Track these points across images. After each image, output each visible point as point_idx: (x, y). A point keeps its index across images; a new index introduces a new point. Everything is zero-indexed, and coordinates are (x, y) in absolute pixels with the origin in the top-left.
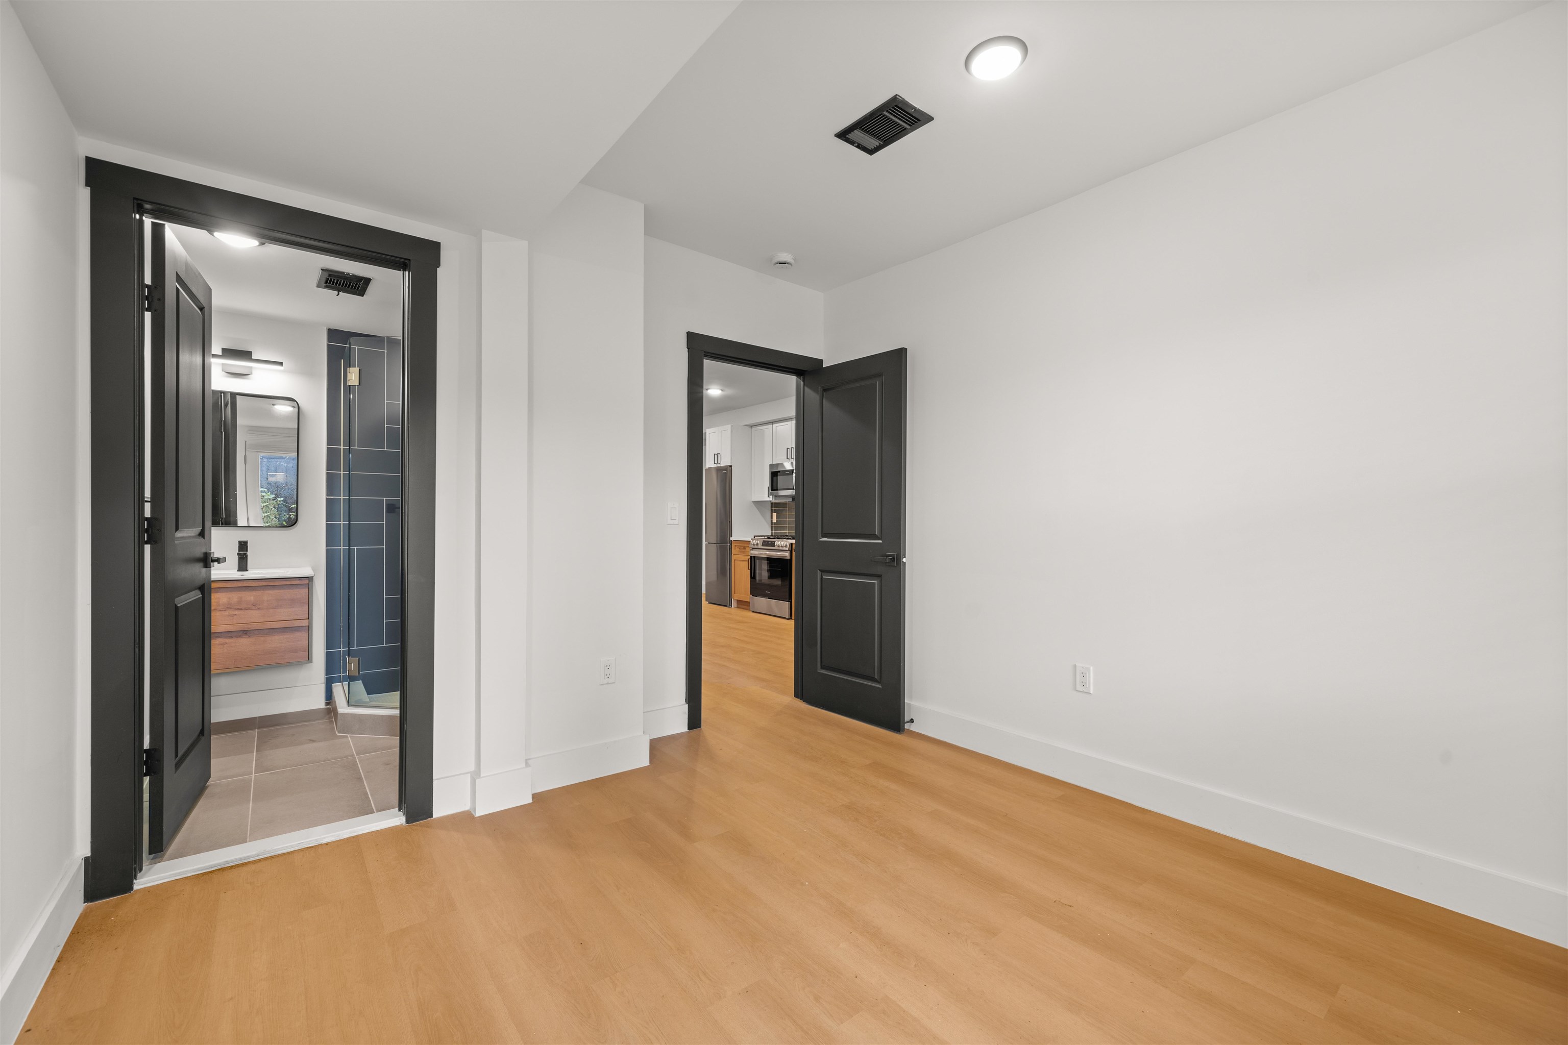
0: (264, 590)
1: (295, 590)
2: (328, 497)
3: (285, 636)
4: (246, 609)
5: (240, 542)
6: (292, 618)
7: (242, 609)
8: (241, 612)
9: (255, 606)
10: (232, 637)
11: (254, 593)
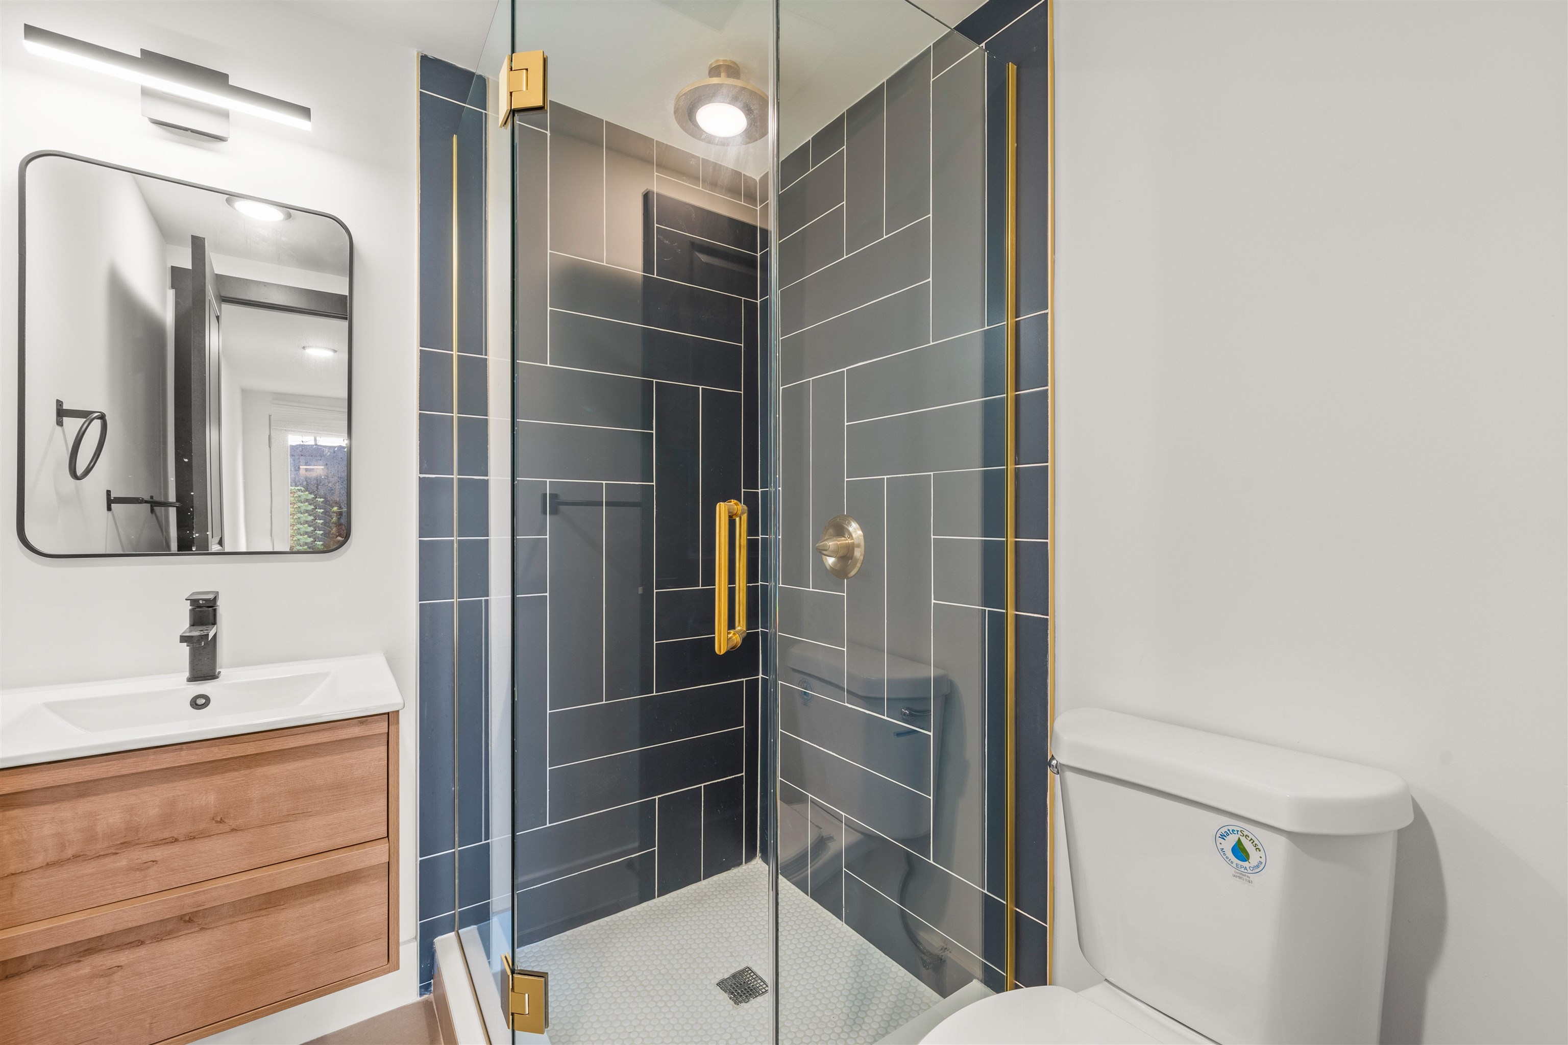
0: (249, 767)
1: (348, 755)
2: (422, 476)
3: (318, 905)
4: (191, 838)
5: (194, 602)
6: (339, 841)
7: (176, 840)
8: (175, 849)
9: (222, 821)
10: (142, 943)
11: (218, 780)
